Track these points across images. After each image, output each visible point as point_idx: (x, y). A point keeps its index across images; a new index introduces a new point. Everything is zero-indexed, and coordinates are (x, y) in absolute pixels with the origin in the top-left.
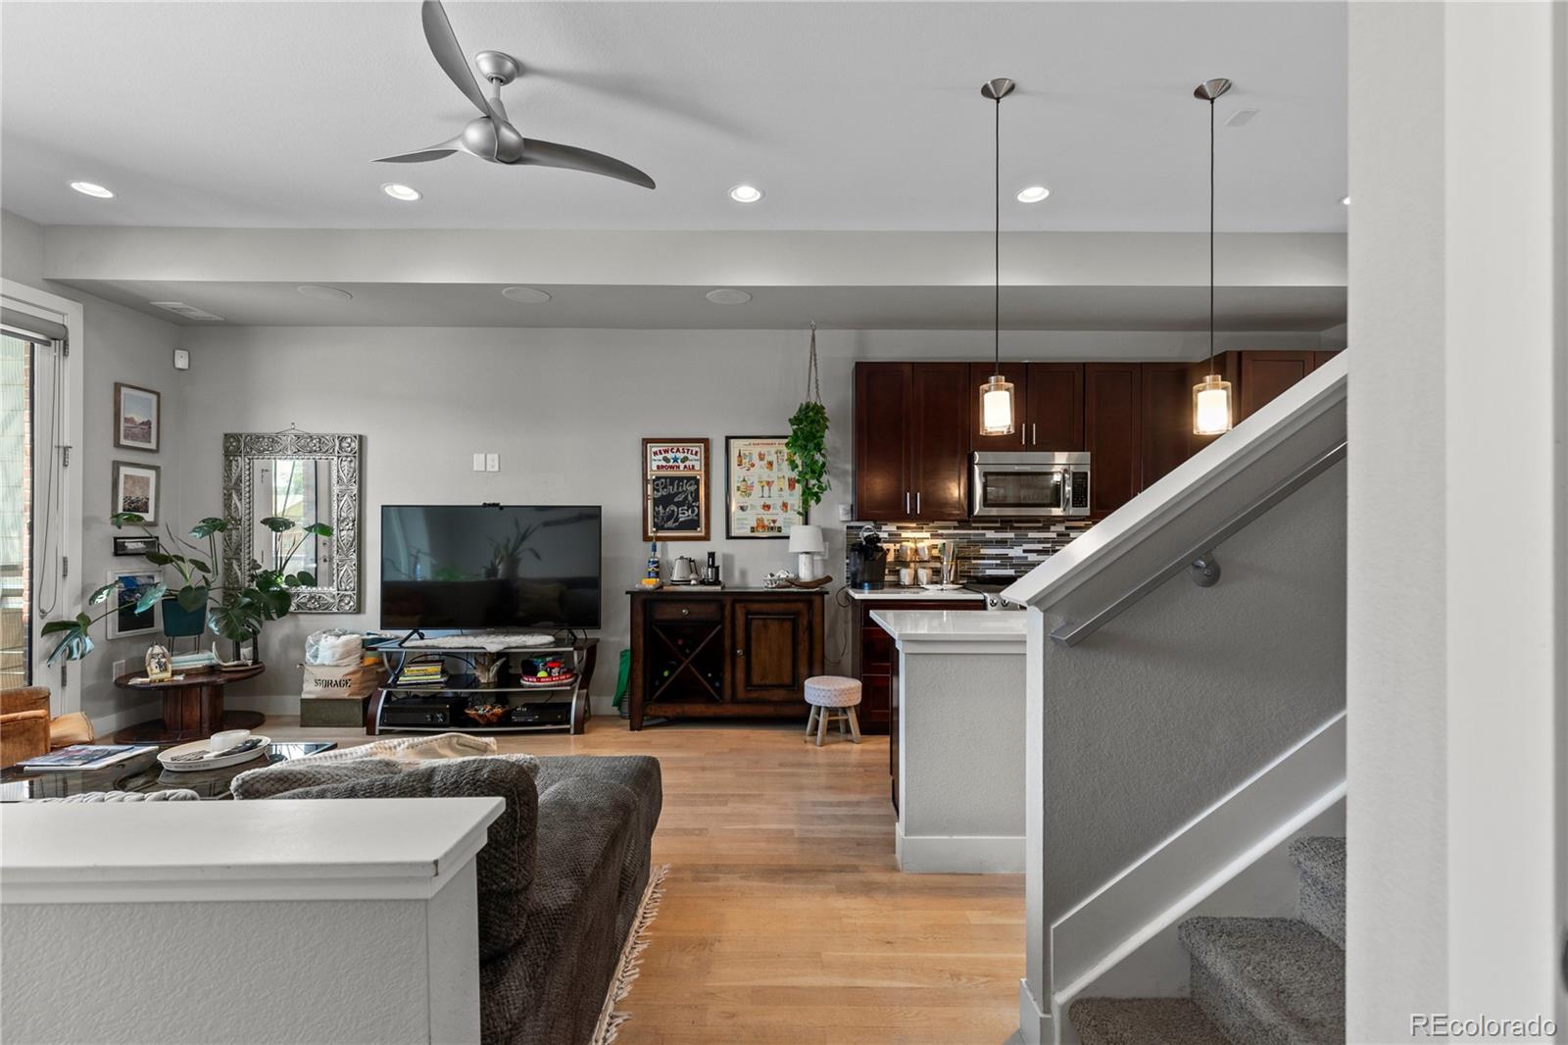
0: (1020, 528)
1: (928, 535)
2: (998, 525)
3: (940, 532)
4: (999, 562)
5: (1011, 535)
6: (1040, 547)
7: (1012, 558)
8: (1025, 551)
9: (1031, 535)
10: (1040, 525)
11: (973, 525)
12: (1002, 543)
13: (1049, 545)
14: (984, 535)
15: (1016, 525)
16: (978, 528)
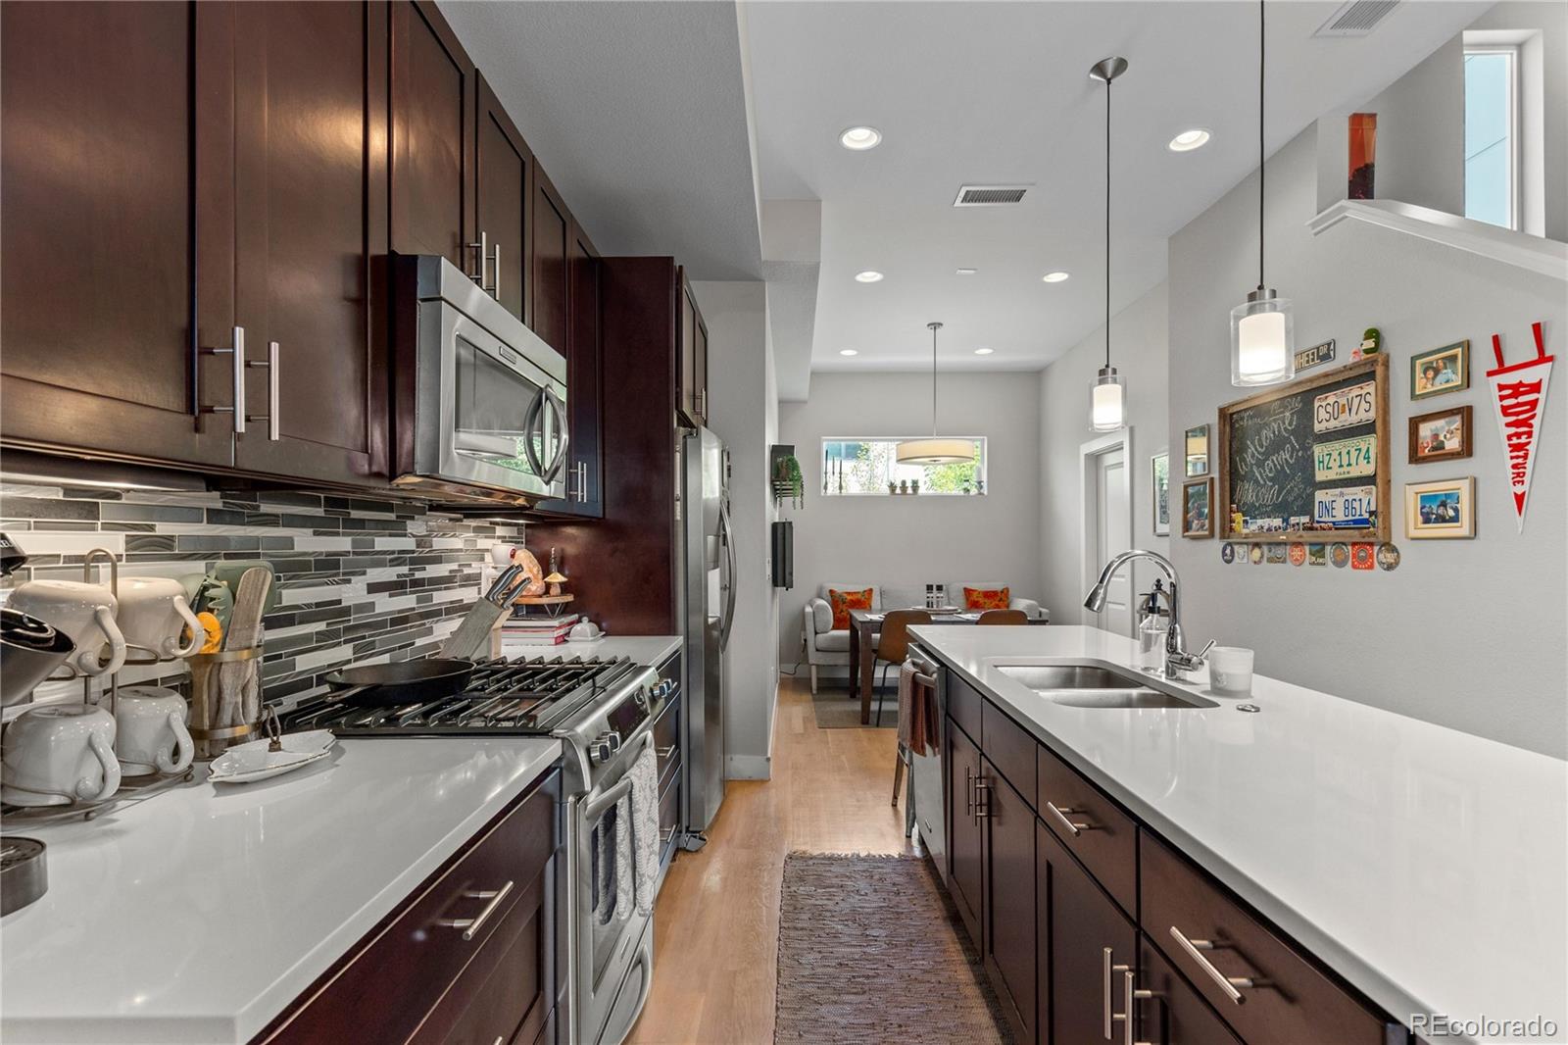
0: (361, 524)
1: (115, 543)
2: (319, 512)
3: (162, 529)
4: (321, 626)
5: (343, 543)
6: (389, 574)
7: (346, 611)
8: (373, 588)
9: (383, 543)
10: (392, 516)
11: (266, 508)
12: (328, 566)
13: (405, 570)
14: (289, 542)
15: (355, 514)
16: (272, 520)
